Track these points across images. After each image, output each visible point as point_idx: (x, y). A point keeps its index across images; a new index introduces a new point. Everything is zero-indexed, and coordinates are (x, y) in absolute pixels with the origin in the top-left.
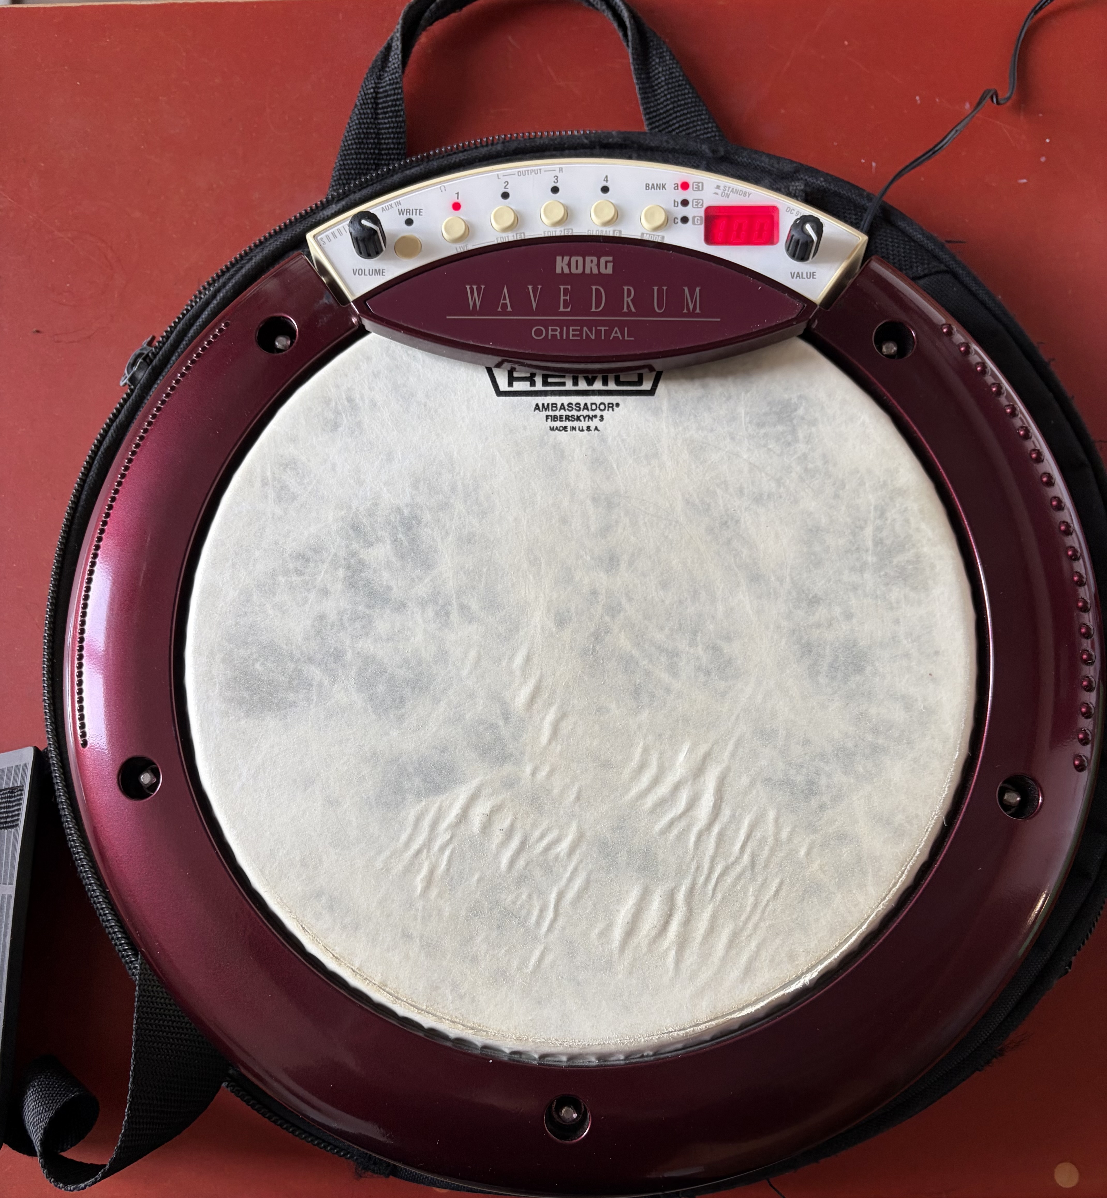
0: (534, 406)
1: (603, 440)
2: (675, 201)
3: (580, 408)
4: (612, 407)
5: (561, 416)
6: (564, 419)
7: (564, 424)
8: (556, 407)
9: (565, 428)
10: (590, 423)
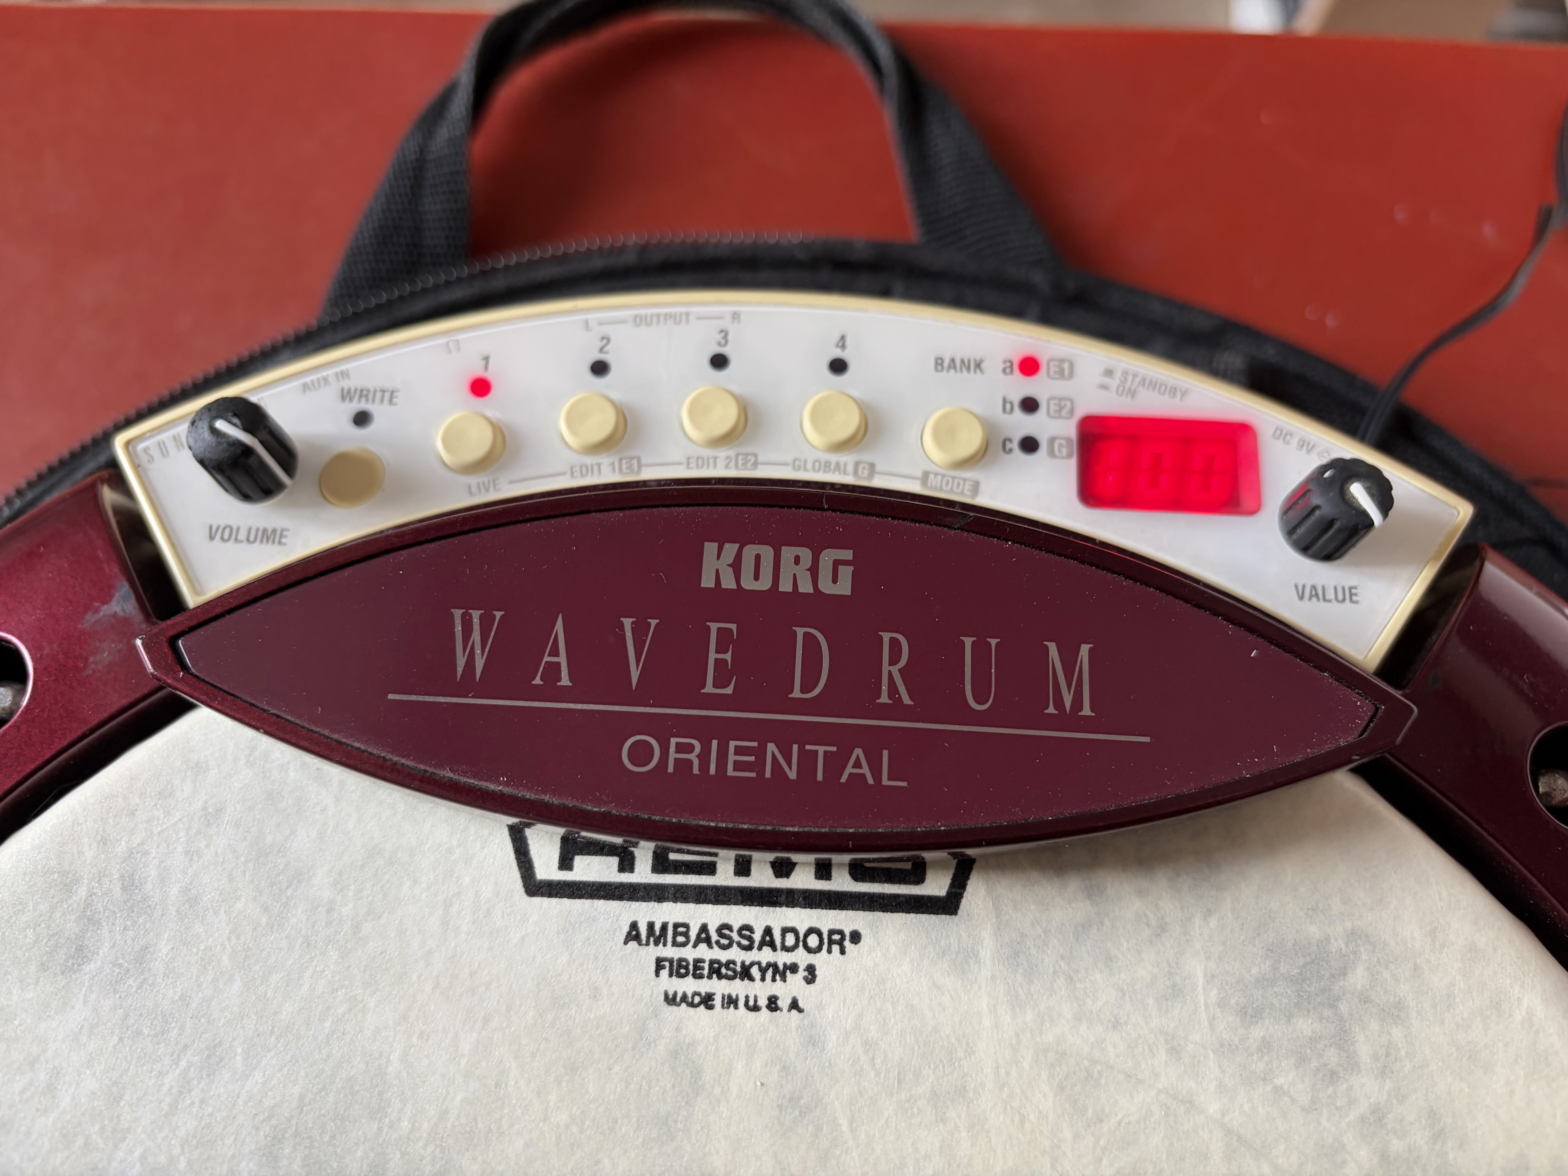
0: (626, 929)
1: (813, 1041)
2: (1005, 401)
3: (750, 939)
4: (841, 943)
5: (698, 961)
6: (706, 972)
7: (705, 986)
8: (686, 935)
9: (707, 1001)
10: (778, 988)
